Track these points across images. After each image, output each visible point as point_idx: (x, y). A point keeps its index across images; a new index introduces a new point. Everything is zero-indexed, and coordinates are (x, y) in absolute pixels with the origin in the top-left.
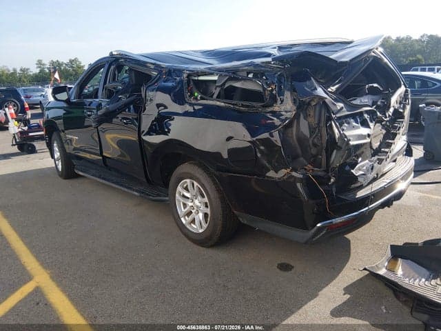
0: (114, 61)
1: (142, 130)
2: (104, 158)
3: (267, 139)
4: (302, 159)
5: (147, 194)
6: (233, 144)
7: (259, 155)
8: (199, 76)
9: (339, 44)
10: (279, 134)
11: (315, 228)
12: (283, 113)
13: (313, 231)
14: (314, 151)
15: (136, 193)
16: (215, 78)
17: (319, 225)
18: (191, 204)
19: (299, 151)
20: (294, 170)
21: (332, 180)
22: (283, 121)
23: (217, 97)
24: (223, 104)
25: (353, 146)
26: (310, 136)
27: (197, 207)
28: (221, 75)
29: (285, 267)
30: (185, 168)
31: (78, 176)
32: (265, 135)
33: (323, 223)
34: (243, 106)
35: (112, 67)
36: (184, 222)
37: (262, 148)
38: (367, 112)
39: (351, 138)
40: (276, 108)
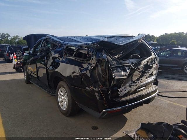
0: (46, 39)
1: (48, 67)
2: (38, 77)
3: (85, 74)
4: (99, 83)
5: (50, 92)
6: (75, 74)
7: (83, 80)
8: (71, 47)
9: (129, 37)
10: (90, 72)
11: (102, 112)
12: (92, 64)
13: (101, 113)
14: (103, 80)
15: (46, 92)
16: (74, 48)
17: (104, 111)
18: (63, 98)
19: (98, 79)
20: (95, 87)
21: (109, 92)
22: (92, 67)
23: (74, 56)
24: (74, 59)
25: (116, 79)
26: (102, 74)
27: (65, 99)
28: (76, 47)
29: (95, 128)
30: (61, 83)
31: (31, 83)
32: (85, 72)
33: (106, 110)
34: (80, 60)
35: (44, 41)
36: (60, 105)
37: (84, 77)
38: (126, 66)
39: (116, 76)
40: (90, 62)
